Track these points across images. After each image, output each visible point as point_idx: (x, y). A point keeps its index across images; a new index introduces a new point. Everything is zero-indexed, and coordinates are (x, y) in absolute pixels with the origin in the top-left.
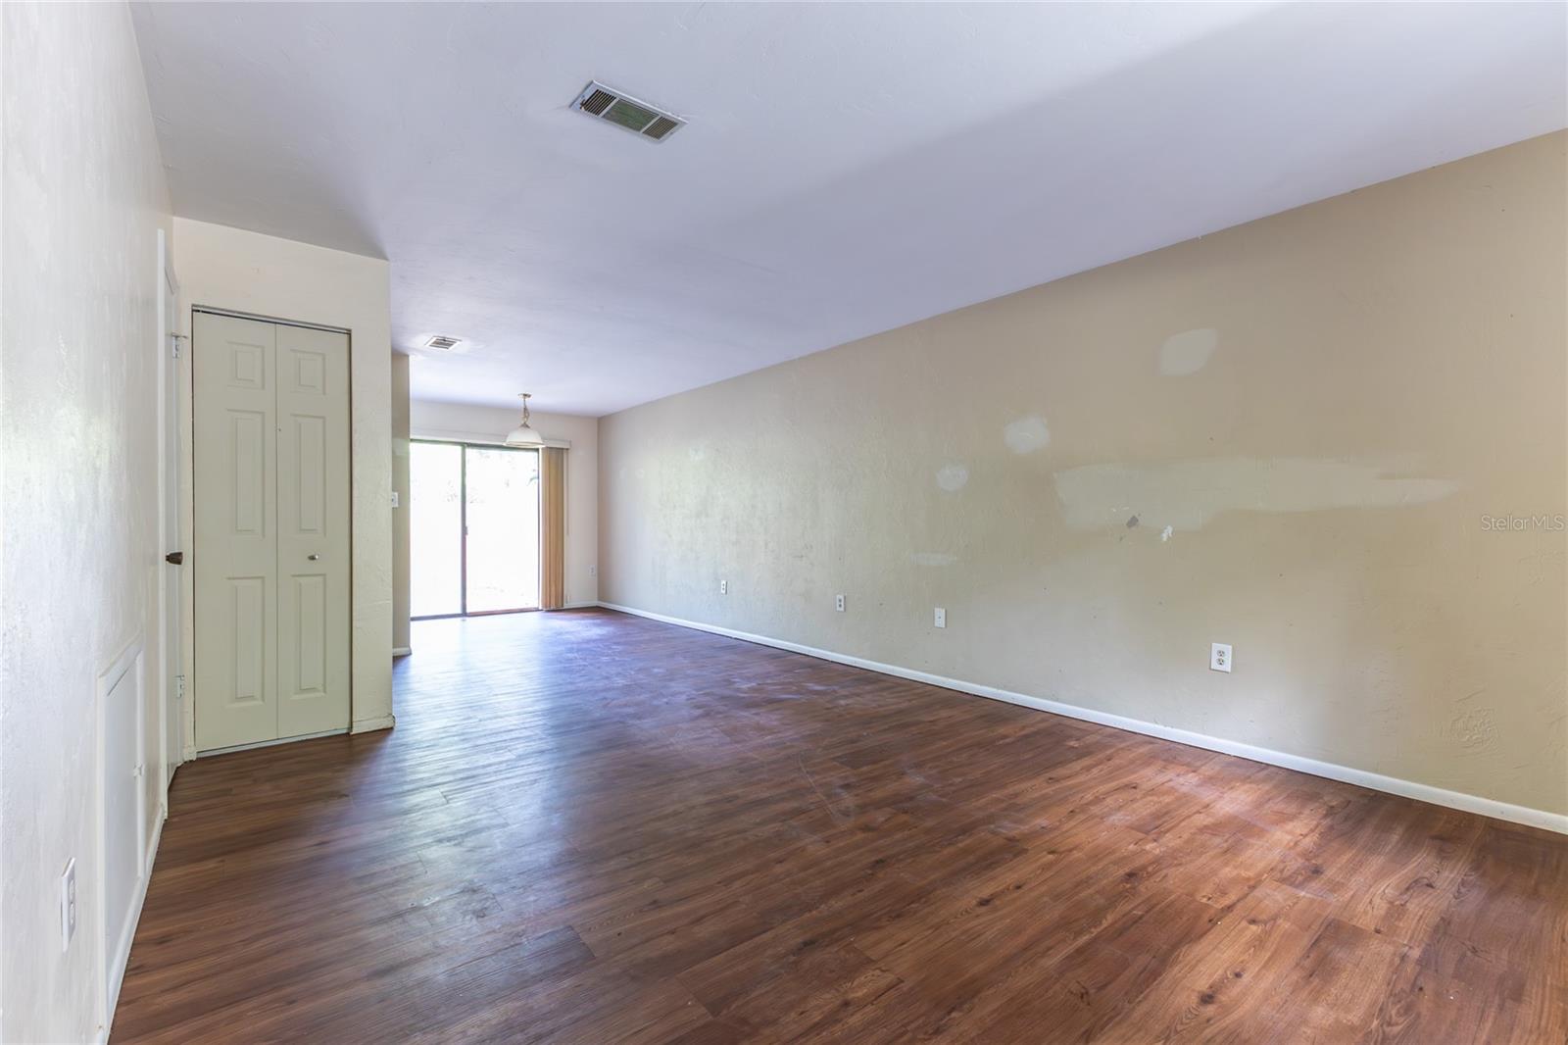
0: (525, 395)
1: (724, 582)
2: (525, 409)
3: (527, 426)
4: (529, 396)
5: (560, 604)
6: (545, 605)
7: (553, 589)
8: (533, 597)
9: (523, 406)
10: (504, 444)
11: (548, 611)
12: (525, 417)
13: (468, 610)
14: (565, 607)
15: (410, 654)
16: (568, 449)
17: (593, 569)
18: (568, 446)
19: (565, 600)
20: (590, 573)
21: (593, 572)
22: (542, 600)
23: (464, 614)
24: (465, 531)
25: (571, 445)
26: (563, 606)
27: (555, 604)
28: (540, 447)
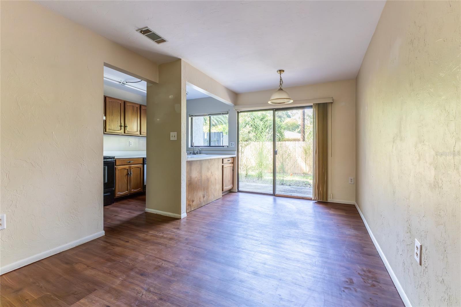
0: (280, 71)
2: (281, 80)
6: (316, 198)
7: (320, 189)
9: (280, 78)
11: (318, 202)
12: (280, 84)
14: (329, 201)
16: (332, 103)
17: (351, 179)
18: (330, 101)
19: (329, 196)
20: (350, 182)
21: (351, 181)
22: (314, 194)
23: (274, 195)
24: (275, 153)
25: (333, 100)
26: (327, 200)
27: (323, 198)
28: (312, 104)
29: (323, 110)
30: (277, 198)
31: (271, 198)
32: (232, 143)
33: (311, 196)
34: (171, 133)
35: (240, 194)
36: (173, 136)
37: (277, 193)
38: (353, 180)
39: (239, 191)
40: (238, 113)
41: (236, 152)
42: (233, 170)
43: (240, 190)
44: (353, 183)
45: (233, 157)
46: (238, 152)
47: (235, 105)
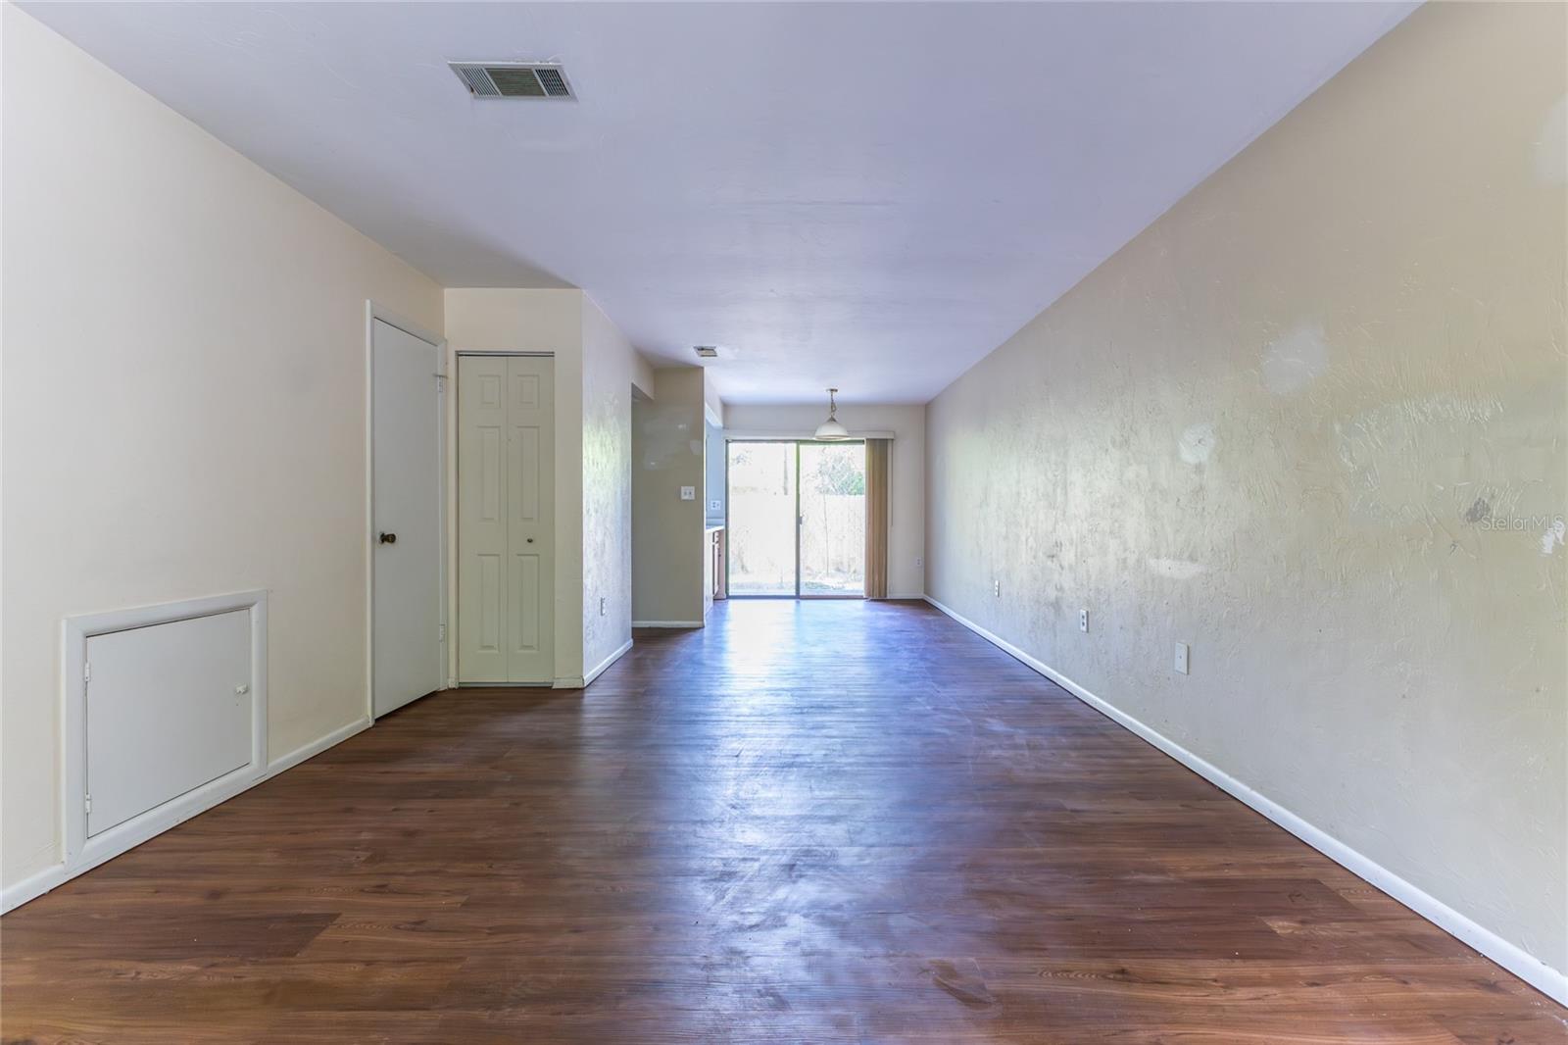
0: (832, 390)
1: (997, 583)
2: (832, 403)
3: (834, 420)
4: (836, 391)
5: (883, 594)
6: (869, 594)
7: (876, 578)
8: (859, 586)
9: (830, 400)
10: (814, 439)
11: (872, 600)
12: (833, 411)
13: (801, 594)
14: (888, 598)
15: (703, 627)
16: (895, 439)
17: (919, 560)
18: (892, 436)
19: (888, 591)
20: (917, 565)
22: (866, 591)
23: (798, 597)
24: (799, 521)
25: (895, 435)
26: (886, 596)
27: (879, 593)
28: (864, 439)
29: (880, 450)
30: (802, 602)
31: (793, 602)
32: (717, 502)
33: (864, 595)
34: (683, 488)
35: (731, 602)
36: (687, 493)
38: (921, 562)
39: (728, 597)
40: (729, 443)
41: (724, 520)
42: (720, 555)
43: (729, 594)
44: (920, 565)
45: (719, 531)
46: (727, 520)
47: (724, 428)
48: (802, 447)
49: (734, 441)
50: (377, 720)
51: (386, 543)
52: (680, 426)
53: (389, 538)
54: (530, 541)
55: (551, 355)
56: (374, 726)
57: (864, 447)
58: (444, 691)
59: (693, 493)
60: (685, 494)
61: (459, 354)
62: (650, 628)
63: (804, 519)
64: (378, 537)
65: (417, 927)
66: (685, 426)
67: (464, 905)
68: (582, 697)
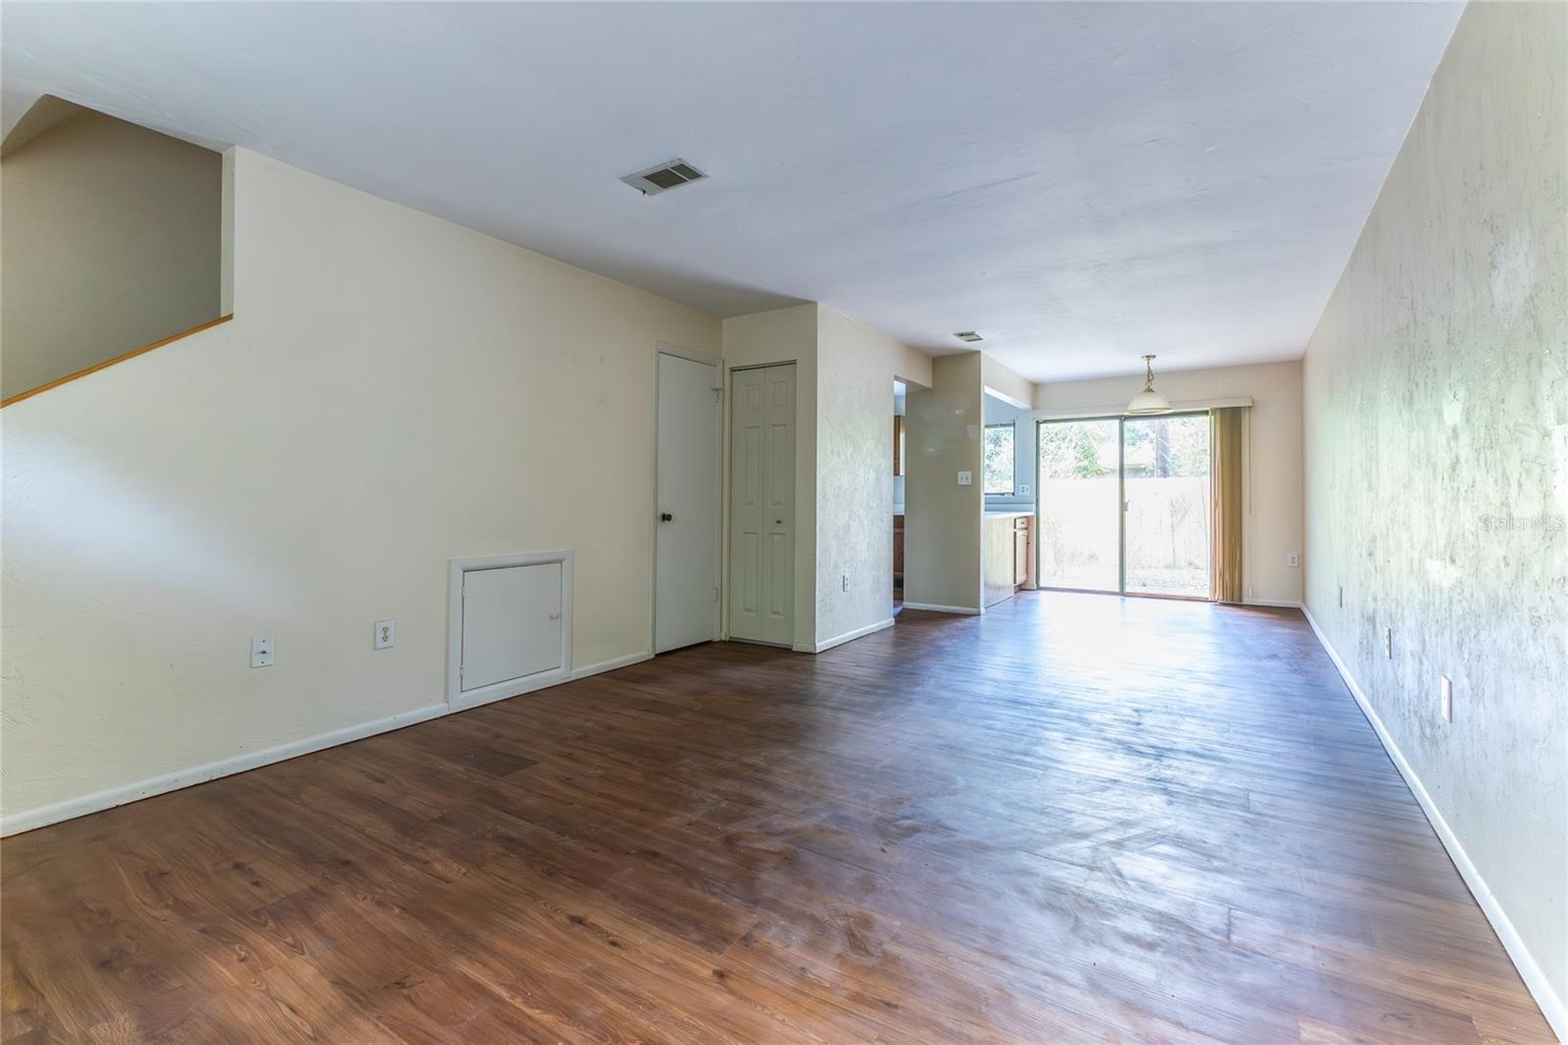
0: (1147, 358)
2: (1152, 371)
3: (1152, 391)
4: (1152, 358)
5: (1237, 597)
6: (1219, 596)
7: (1229, 577)
8: (1204, 587)
9: (1148, 369)
11: (1223, 604)
12: (1150, 381)
14: (1246, 601)
15: (979, 615)
16: (1250, 407)
17: (1294, 558)
18: (1248, 403)
19: (1245, 593)
20: (1290, 564)
21: (1293, 562)
22: (1213, 590)
23: (1122, 593)
24: (1123, 507)
25: (1253, 401)
26: (1241, 600)
27: (1232, 596)
28: (1208, 409)
29: (1232, 422)
30: (1127, 599)
31: (1118, 598)
32: (1026, 486)
33: (1207, 594)
34: (959, 473)
35: (1042, 592)
36: (964, 478)
37: (1128, 589)
38: (1296, 560)
39: (1039, 588)
40: (1038, 423)
41: (1034, 505)
42: (1028, 543)
43: (1041, 585)
44: (1296, 565)
45: (1026, 517)
46: (1037, 506)
47: (1034, 408)
48: (1128, 424)
49: (1045, 422)
50: (657, 655)
51: (666, 522)
52: (957, 412)
53: (666, 518)
54: (779, 522)
55: (794, 362)
56: (653, 659)
57: (1207, 418)
58: (717, 642)
59: (970, 478)
60: (962, 478)
61: (733, 370)
62: (927, 611)
63: (1129, 506)
64: (660, 516)
65: (567, 781)
66: (962, 411)
67: (600, 776)
68: (814, 661)
